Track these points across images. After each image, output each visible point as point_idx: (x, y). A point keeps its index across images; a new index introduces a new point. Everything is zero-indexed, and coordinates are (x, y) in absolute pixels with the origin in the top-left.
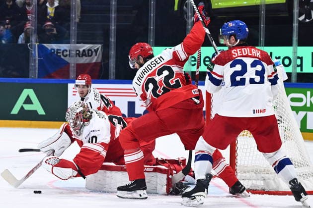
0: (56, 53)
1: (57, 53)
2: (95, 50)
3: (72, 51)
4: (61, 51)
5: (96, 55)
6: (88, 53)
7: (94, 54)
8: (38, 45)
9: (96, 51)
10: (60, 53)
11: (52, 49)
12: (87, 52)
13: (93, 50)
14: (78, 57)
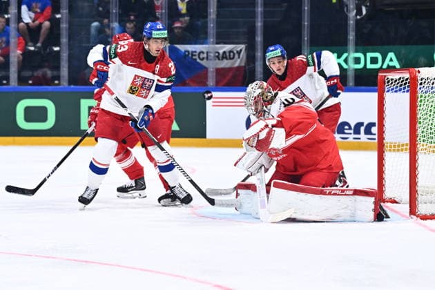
0: (190, 56)
1: (192, 55)
2: (237, 52)
3: (210, 52)
4: (197, 54)
5: (239, 57)
6: (230, 55)
7: (236, 56)
8: (169, 47)
9: (239, 53)
10: (195, 55)
11: (186, 51)
12: (228, 54)
13: (235, 52)
14: (217, 61)
